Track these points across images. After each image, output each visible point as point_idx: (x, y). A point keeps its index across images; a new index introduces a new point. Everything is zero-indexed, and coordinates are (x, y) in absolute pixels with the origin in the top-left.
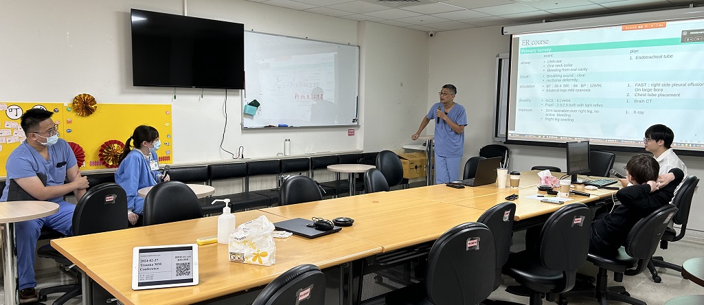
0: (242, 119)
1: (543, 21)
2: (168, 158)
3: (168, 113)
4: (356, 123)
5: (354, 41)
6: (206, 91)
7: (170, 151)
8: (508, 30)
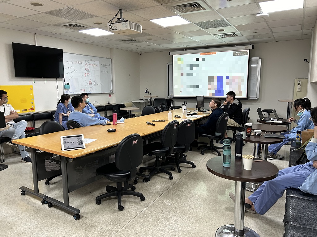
0: (64, 91)
1: (185, 50)
2: (33, 109)
3: (31, 89)
4: (112, 92)
5: (109, 57)
6: (47, 79)
7: (33, 106)
8: (171, 53)
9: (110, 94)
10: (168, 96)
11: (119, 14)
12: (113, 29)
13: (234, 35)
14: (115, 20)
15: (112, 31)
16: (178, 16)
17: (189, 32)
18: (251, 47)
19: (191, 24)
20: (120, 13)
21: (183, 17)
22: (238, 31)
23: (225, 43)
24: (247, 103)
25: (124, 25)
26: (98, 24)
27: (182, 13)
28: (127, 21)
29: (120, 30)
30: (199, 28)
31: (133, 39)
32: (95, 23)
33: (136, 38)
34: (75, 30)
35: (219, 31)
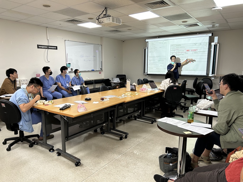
1: (157, 37)
4: (101, 70)
5: (100, 43)
8: (147, 40)
10: (144, 73)
12: (100, 23)
13: (196, 25)
14: (102, 16)
17: (160, 24)
19: (160, 17)
21: (154, 12)
22: (199, 22)
25: (108, 19)
26: (91, 19)
27: (152, 9)
28: (110, 16)
29: (105, 23)
30: (167, 20)
31: (117, 30)
32: (88, 19)
33: (119, 29)
34: (75, 24)
35: (183, 22)
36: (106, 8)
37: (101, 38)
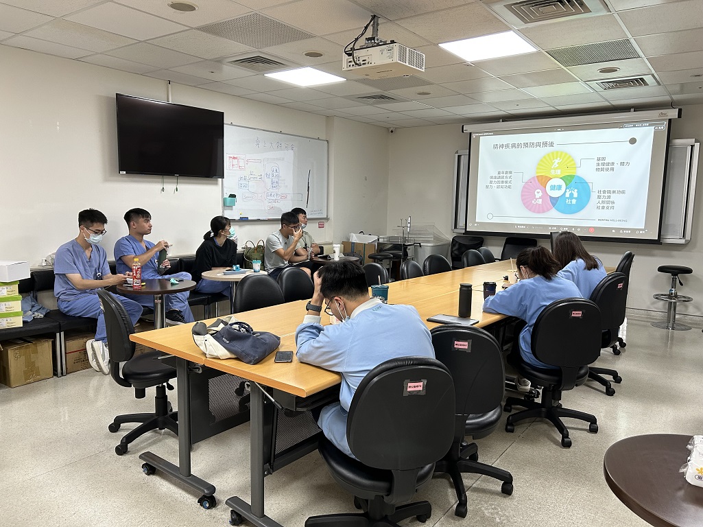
1: (500, 120)
4: (325, 216)
5: (323, 136)
8: (468, 128)
9: (322, 222)
10: (456, 227)
11: (370, 28)
12: (356, 64)
13: (640, 81)
14: (362, 42)
15: (354, 68)
16: (512, 32)
17: (525, 75)
18: (673, 114)
19: (538, 53)
20: (372, 25)
21: (524, 34)
22: (653, 72)
23: (606, 104)
24: (656, 252)
25: (385, 52)
26: (314, 57)
27: (526, 22)
28: (393, 42)
29: (373, 64)
30: (555, 64)
31: (386, 94)
32: (307, 55)
33: (391, 91)
34: (258, 72)
35: (604, 71)
36: (374, 17)
37: (329, 118)
